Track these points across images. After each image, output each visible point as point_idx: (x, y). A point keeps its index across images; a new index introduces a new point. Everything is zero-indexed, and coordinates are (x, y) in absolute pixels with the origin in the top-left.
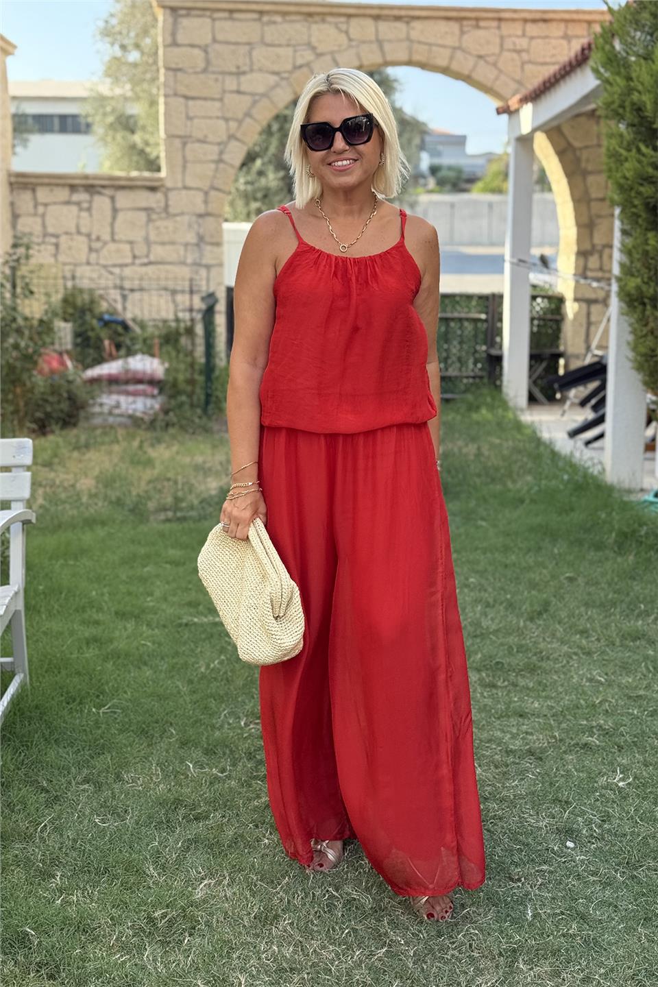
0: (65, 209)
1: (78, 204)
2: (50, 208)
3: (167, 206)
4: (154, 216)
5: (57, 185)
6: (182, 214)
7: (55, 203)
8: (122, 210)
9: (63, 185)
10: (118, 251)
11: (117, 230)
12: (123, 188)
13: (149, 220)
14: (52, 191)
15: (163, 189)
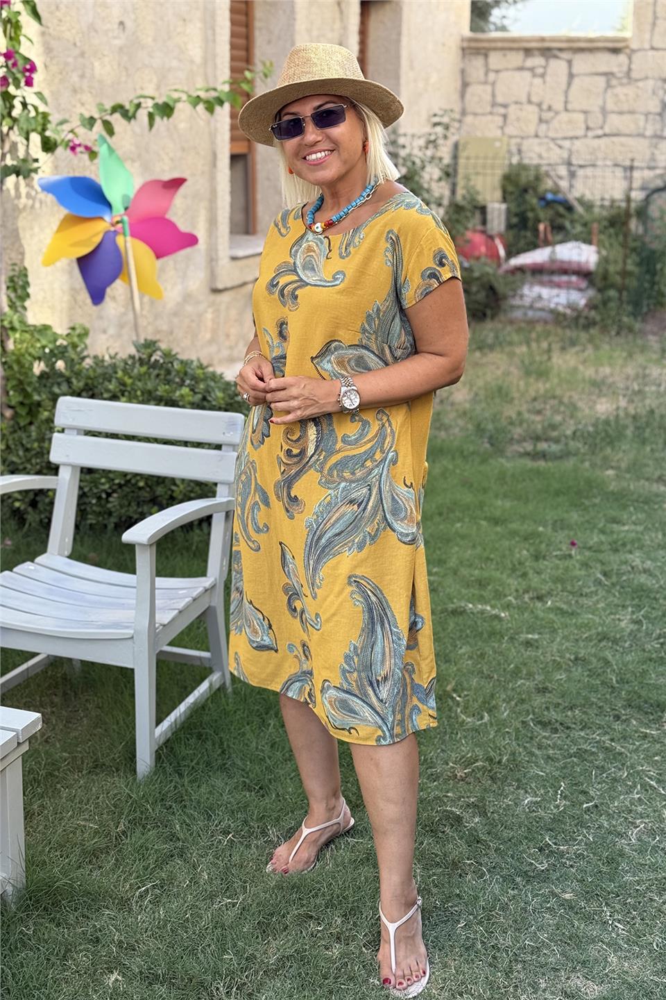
0: (517, 75)
1: (532, 69)
2: (503, 75)
3: (630, 70)
4: (614, 82)
5: (511, 49)
6: (647, 78)
7: (507, 69)
8: (578, 75)
9: (518, 49)
10: (570, 122)
11: (571, 98)
12: (582, 50)
13: (609, 86)
14: (505, 55)
15: (627, 51)
